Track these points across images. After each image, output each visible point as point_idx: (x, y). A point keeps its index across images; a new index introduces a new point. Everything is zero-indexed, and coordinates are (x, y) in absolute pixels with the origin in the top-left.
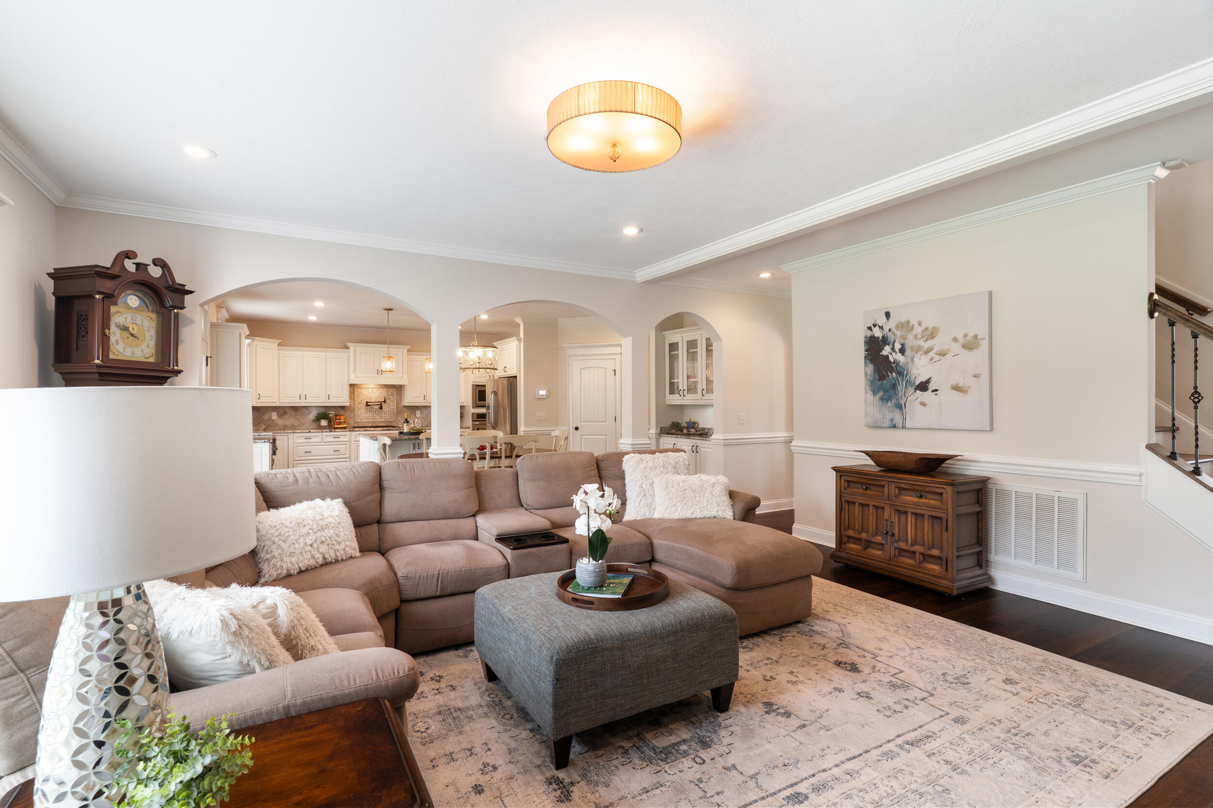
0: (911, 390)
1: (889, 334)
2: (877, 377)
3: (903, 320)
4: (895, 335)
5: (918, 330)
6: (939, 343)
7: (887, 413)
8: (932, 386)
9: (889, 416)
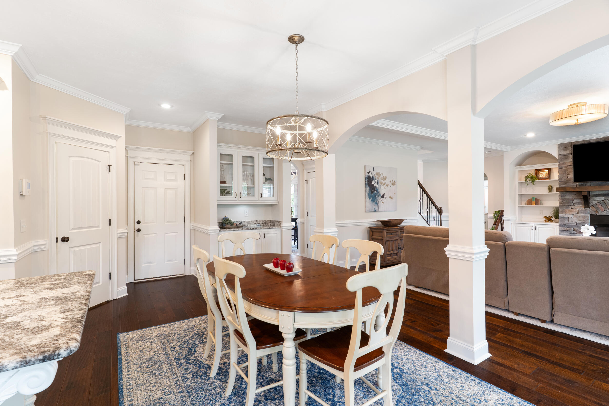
0: (380, 197)
1: (374, 176)
2: (370, 192)
3: (378, 172)
4: (376, 177)
5: (382, 176)
6: (387, 182)
7: (373, 206)
8: (385, 196)
9: (374, 207)
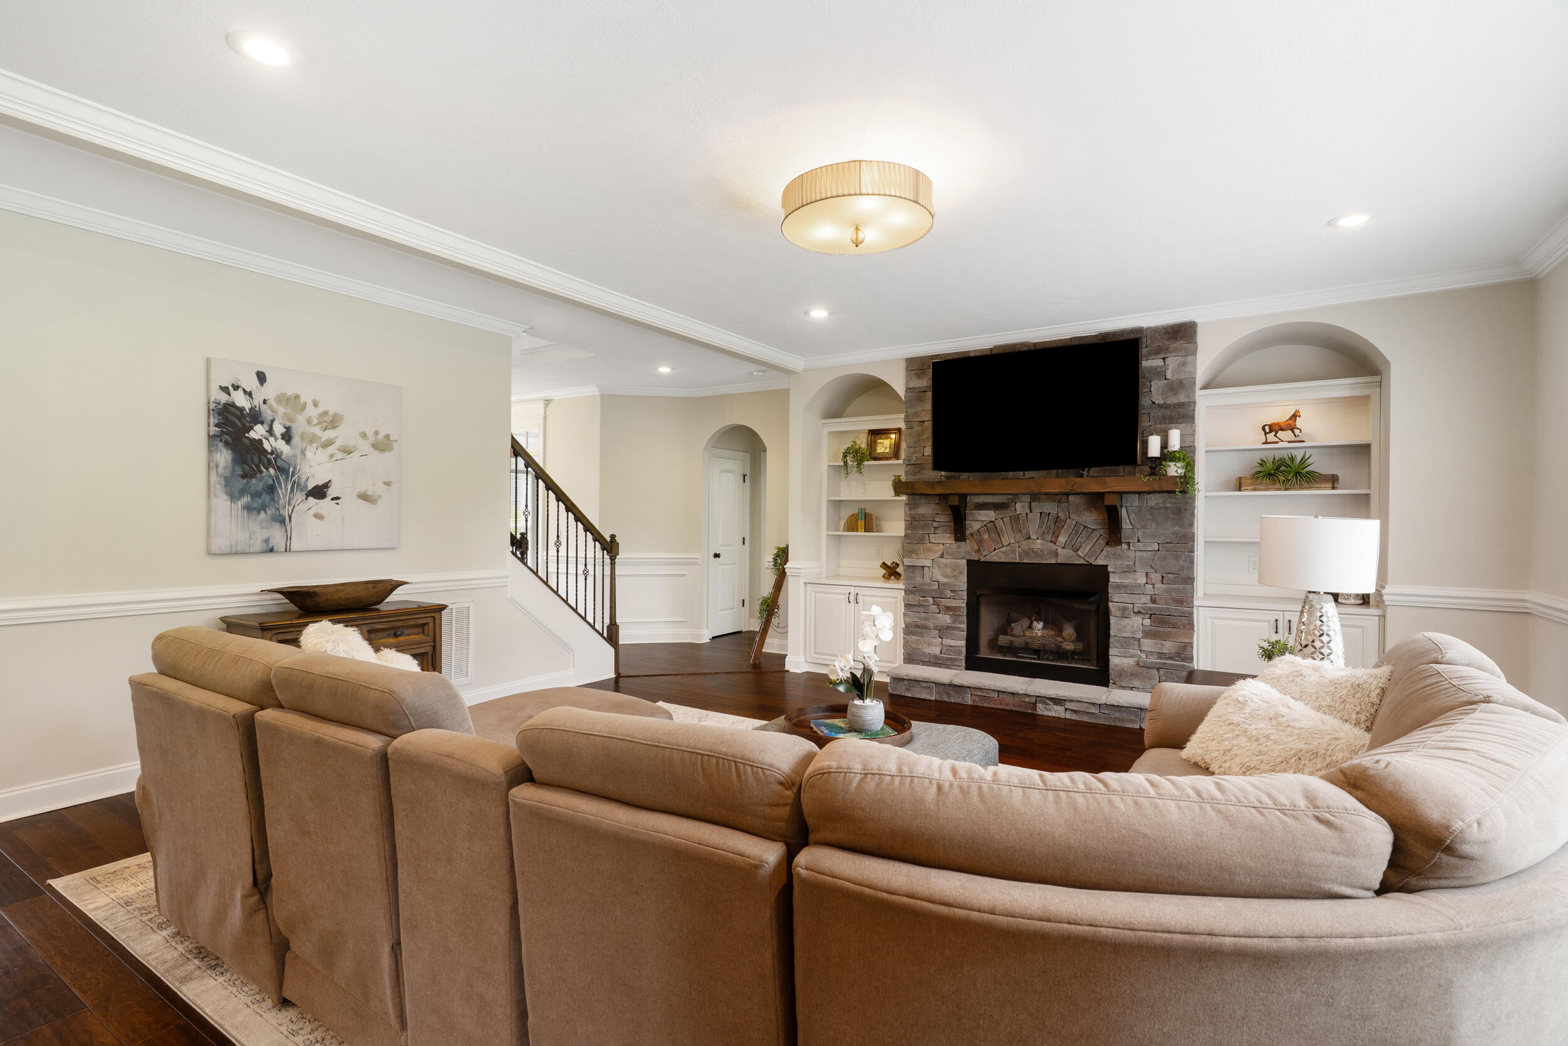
0: (299, 496)
1: (263, 407)
2: (239, 471)
3: (290, 392)
4: (274, 411)
5: (312, 412)
6: (342, 435)
7: (258, 529)
8: (332, 492)
9: (261, 534)
